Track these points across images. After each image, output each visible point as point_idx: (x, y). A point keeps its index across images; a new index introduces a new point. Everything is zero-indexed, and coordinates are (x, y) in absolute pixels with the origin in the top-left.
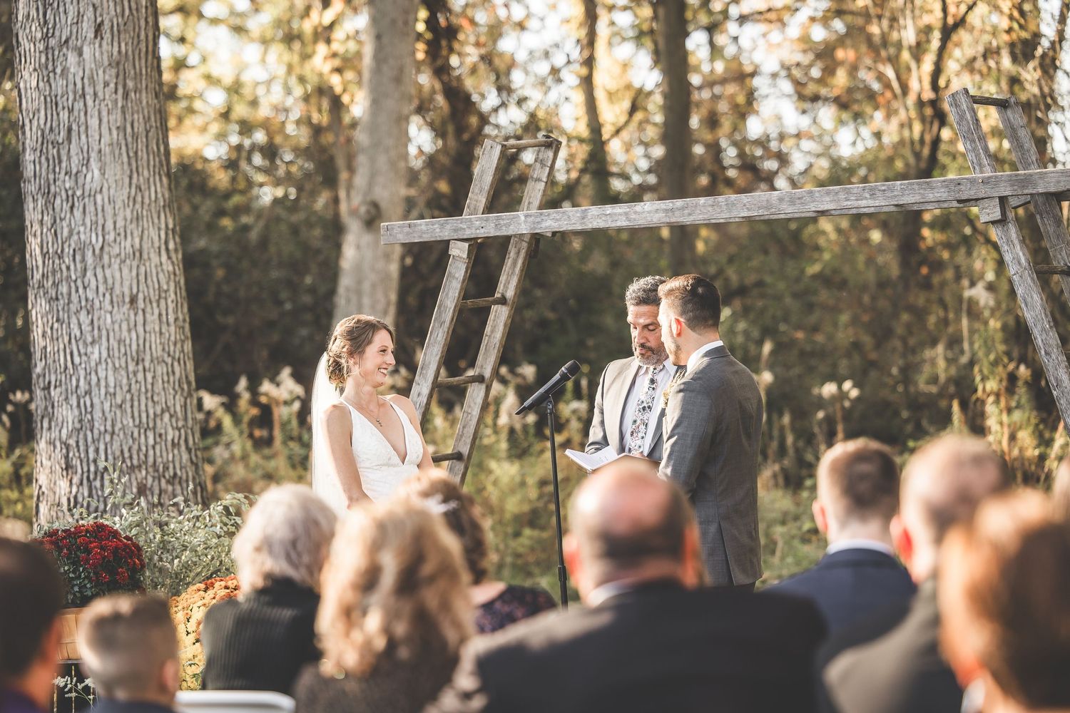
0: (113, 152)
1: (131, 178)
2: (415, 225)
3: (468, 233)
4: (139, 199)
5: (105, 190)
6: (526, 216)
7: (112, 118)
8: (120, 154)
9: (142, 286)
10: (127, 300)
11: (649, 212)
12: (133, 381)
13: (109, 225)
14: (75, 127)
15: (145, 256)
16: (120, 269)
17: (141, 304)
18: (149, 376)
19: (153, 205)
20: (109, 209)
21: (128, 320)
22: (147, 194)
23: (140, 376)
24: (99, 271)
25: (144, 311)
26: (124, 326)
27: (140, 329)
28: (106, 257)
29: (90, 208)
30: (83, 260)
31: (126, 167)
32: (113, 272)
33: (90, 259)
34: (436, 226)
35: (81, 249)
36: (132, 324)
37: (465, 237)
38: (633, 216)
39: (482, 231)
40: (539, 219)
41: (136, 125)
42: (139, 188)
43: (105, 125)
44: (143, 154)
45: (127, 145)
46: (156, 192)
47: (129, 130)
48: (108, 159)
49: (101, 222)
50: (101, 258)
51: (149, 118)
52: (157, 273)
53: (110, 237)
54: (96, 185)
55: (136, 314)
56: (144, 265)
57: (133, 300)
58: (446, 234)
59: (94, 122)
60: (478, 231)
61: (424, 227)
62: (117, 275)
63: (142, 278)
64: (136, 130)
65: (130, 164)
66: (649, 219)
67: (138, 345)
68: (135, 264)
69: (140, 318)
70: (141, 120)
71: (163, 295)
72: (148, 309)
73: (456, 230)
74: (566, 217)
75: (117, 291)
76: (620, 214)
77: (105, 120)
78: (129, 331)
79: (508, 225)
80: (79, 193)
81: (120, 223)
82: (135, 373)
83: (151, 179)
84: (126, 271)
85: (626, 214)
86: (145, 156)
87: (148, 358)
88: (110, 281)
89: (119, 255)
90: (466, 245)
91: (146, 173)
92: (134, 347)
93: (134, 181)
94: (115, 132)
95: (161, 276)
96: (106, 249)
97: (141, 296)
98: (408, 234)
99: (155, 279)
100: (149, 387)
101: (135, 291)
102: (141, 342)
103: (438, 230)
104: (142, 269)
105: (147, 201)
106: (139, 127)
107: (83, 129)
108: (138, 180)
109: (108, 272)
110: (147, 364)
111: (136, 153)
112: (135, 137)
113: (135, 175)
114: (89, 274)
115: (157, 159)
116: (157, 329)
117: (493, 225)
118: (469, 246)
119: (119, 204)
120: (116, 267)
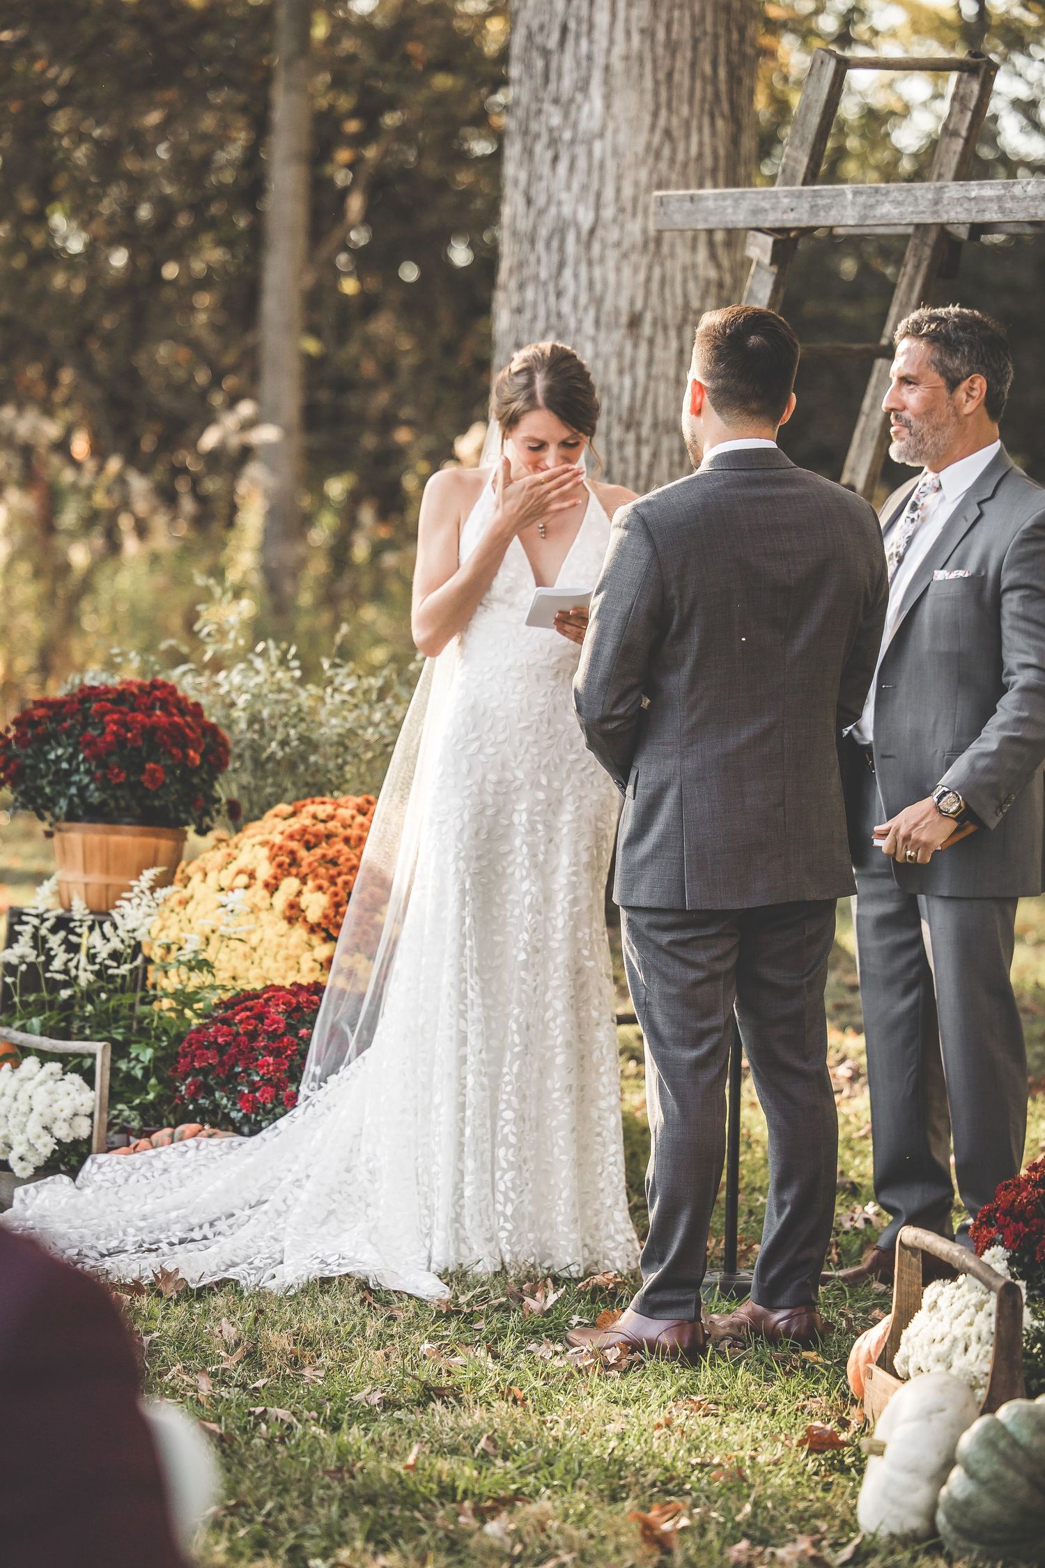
0: (628, 71)
1: (655, 115)
2: (701, 198)
3: (771, 220)
4: (666, 152)
5: (609, 134)
6: (856, 193)
7: (635, 12)
8: (641, 76)
9: (654, 300)
10: (624, 319)
11: (1033, 199)
12: (615, 457)
13: (609, 193)
14: (572, 25)
15: (665, 249)
16: (618, 270)
17: (646, 329)
18: (646, 453)
19: (692, 166)
20: (611, 166)
21: (620, 355)
22: (681, 146)
23: (630, 451)
24: (583, 270)
25: (651, 342)
26: (613, 365)
27: (641, 372)
28: (596, 248)
29: (582, 163)
30: (561, 249)
31: (648, 97)
32: (606, 273)
33: (571, 246)
34: (728, 202)
35: (560, 230)
36: (627, 361)
37: (767, 225)
38: (1009, 205)
39: (792, 216)
40: (872, 201)
41: (675, 27)
42: (668, 133)
43: (620, 26)
44: (682, 78)
45: (654, 61)
46: (701, 144)
47: (661, 35)
48: (618, 81)
49: (595, 186)
50: (588, 246)
51: (703, 18)
52: (685, 282)
53: (608, 213)
54: (595, 125)
55: (636, 346)
56: (662, 265)
57: (635, 322)
58: (741, 217)
59: (602, 18)
60: (785, 217)
61: (711, 204)
62: (612, 278)
63: (655, 286)
64: (674, 36)
65: (656, 93)
66: (1032, 211)
67: (633, 398)
68: (645, 261)
69: (643, 353)
70: (687, 21)
71: (691, 317)
72: (660, 339)
73: (755, 212)
74: (911, 199)
75: (608, 305)
76: (991, 200)
77: (621, 14)
78: (621, 372)
79: (828, 208)
80: (567, 135)
81: (628, 191)
82: (621, 445)
83: (694, 124)
84: (627, 272)
85: (1000, 199)
86: (686, 82)
87: (647, 421)
88: (598, 287)
89: (618, 244)
90: (769, 240)
91: (685, 110)
92: (626, 400)
93: (662, 122)
94: (636, 39)
95: (691, 285)
96: (600, 233)
97: (648, 317)
98: (690, 213)
99: (679, 291)
100: (644, 470)
101: (639, 305)
102: (639, 392)
103: (730, 210)
104: (657, 272)
105: (680, 157)
106: (683, 32)
107: (585, 27)
108: (669, 120)
109: (597, 272)
110: (645, 431)
111: (670, 75)
112: (672, 47)
113: (663, 113)
114: (568, 273)
115: (709, 89)
116: (672, 373)
117: (807, 206)
118: (775, 243)
119: (629, 158)
120: (611, 263)
